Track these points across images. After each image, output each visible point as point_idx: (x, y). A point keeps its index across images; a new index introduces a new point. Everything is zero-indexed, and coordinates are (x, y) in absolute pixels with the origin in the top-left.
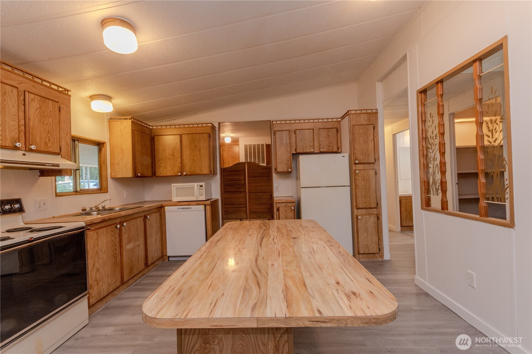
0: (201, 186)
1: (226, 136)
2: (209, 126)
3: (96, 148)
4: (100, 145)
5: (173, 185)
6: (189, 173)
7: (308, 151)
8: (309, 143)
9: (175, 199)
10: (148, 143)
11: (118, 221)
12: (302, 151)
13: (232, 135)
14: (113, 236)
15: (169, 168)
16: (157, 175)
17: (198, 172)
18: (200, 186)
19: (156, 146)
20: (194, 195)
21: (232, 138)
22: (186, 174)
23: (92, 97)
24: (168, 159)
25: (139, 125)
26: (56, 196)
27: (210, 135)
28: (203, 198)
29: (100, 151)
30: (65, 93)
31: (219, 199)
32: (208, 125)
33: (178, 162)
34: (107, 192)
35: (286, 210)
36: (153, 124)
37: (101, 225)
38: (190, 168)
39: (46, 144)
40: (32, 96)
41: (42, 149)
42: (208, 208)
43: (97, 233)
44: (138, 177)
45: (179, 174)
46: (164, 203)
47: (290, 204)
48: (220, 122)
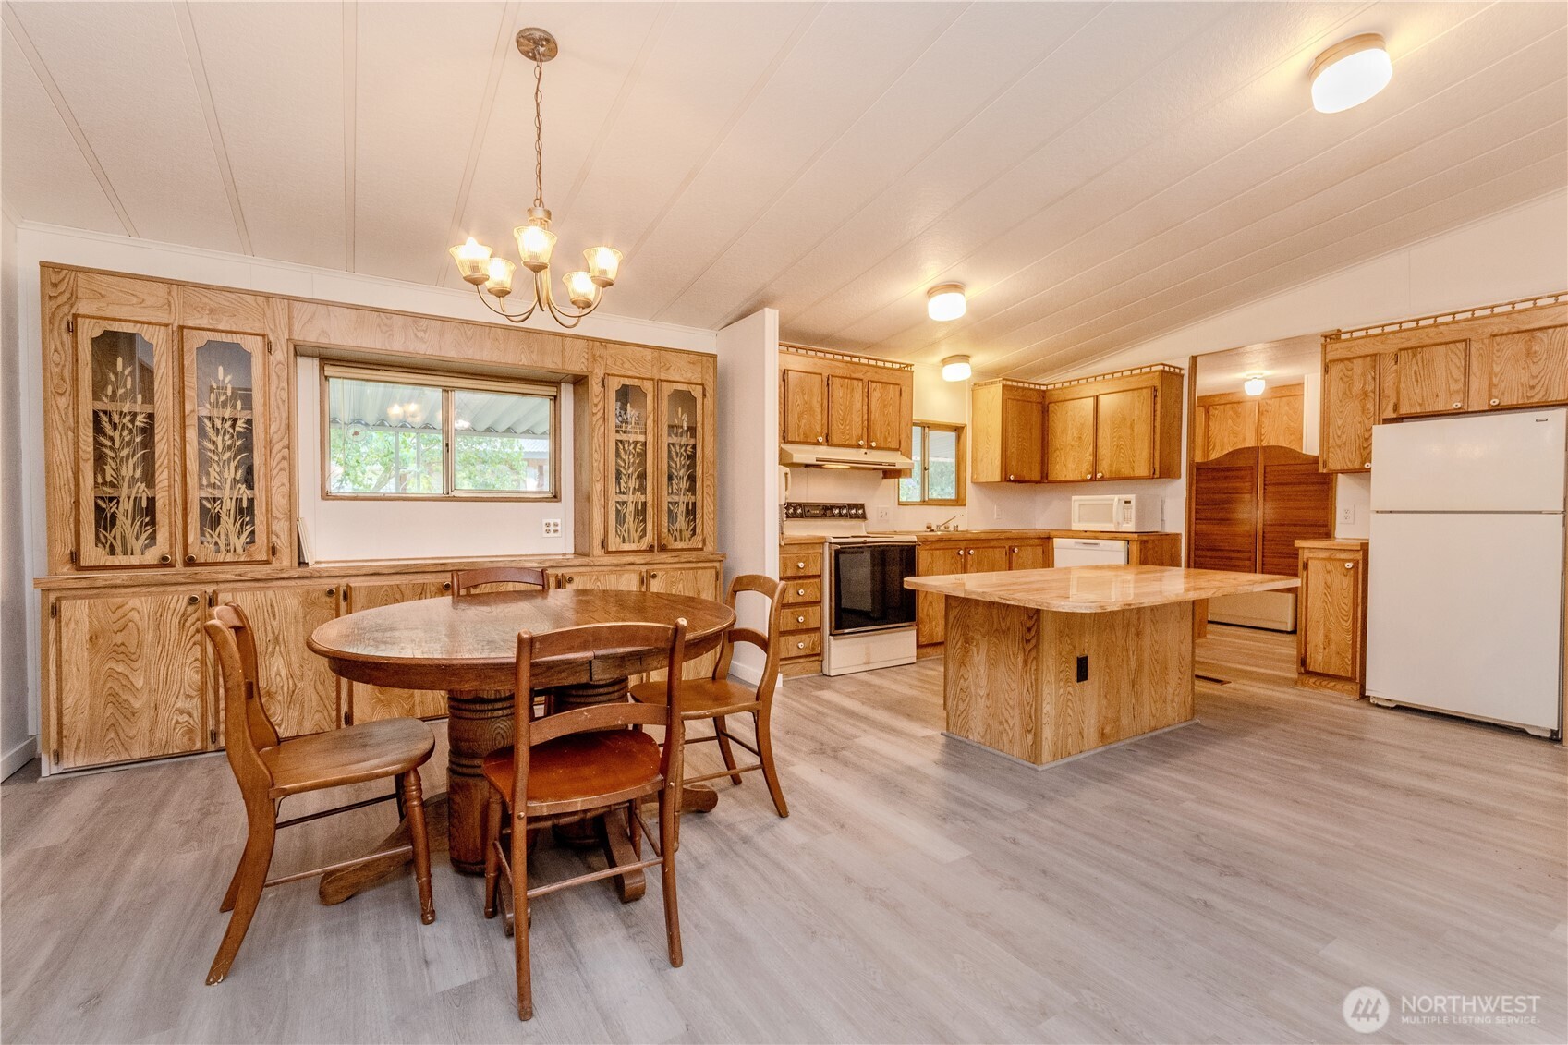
0: (1129, 502)
1: (1251, 377)
2: (1156, 371)
3: (953, 435)
4: (958, 430)
5: (1074, 498)
6: (1107, 476)
7: (1440, 407)
8: (1448, 383)
9: (1076, 526)
10: (1036, 418)
11: (963, 545)
12: (1419, 411)
13: (1268, 373)
14: (953, 564)
15: (1071, 465)
16: (1050, 479)
17: (1127, 472)
18: (1126, 502)
19: (1051, 424)
20: (1111, 521)
21: (1267, 380)
22: (1102, 477)
23: (945, 361)
24: (1070, 447)
25: (1018, 388)
26: (899, 505)
27: (1156, 390)
28: (1130, 527)
29: (958, 438)
30: (906, 370)
31: (1180, 534)
32: (1154, 368)
33: (1088, 453)
34: (965, 505)
35: (1329, 568)
36: (1045, 381)
37: (938, 545)
38: (1111, 465)
39: (886, 439)
40: (874, 385)
41: (882, 446)
42: (1135, 548)
43: (932, 555)
44: (1010, 481)
45: (1089, 477)
46: (1052, 534)
47: (1343, 556)
48: (1194, 354)
